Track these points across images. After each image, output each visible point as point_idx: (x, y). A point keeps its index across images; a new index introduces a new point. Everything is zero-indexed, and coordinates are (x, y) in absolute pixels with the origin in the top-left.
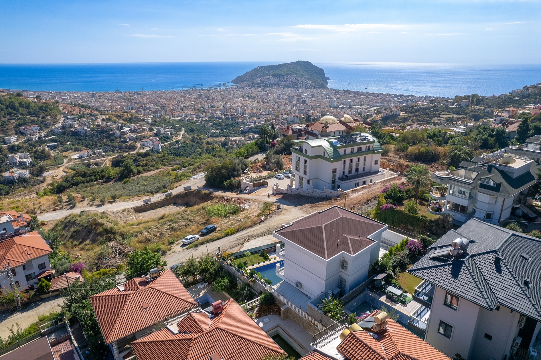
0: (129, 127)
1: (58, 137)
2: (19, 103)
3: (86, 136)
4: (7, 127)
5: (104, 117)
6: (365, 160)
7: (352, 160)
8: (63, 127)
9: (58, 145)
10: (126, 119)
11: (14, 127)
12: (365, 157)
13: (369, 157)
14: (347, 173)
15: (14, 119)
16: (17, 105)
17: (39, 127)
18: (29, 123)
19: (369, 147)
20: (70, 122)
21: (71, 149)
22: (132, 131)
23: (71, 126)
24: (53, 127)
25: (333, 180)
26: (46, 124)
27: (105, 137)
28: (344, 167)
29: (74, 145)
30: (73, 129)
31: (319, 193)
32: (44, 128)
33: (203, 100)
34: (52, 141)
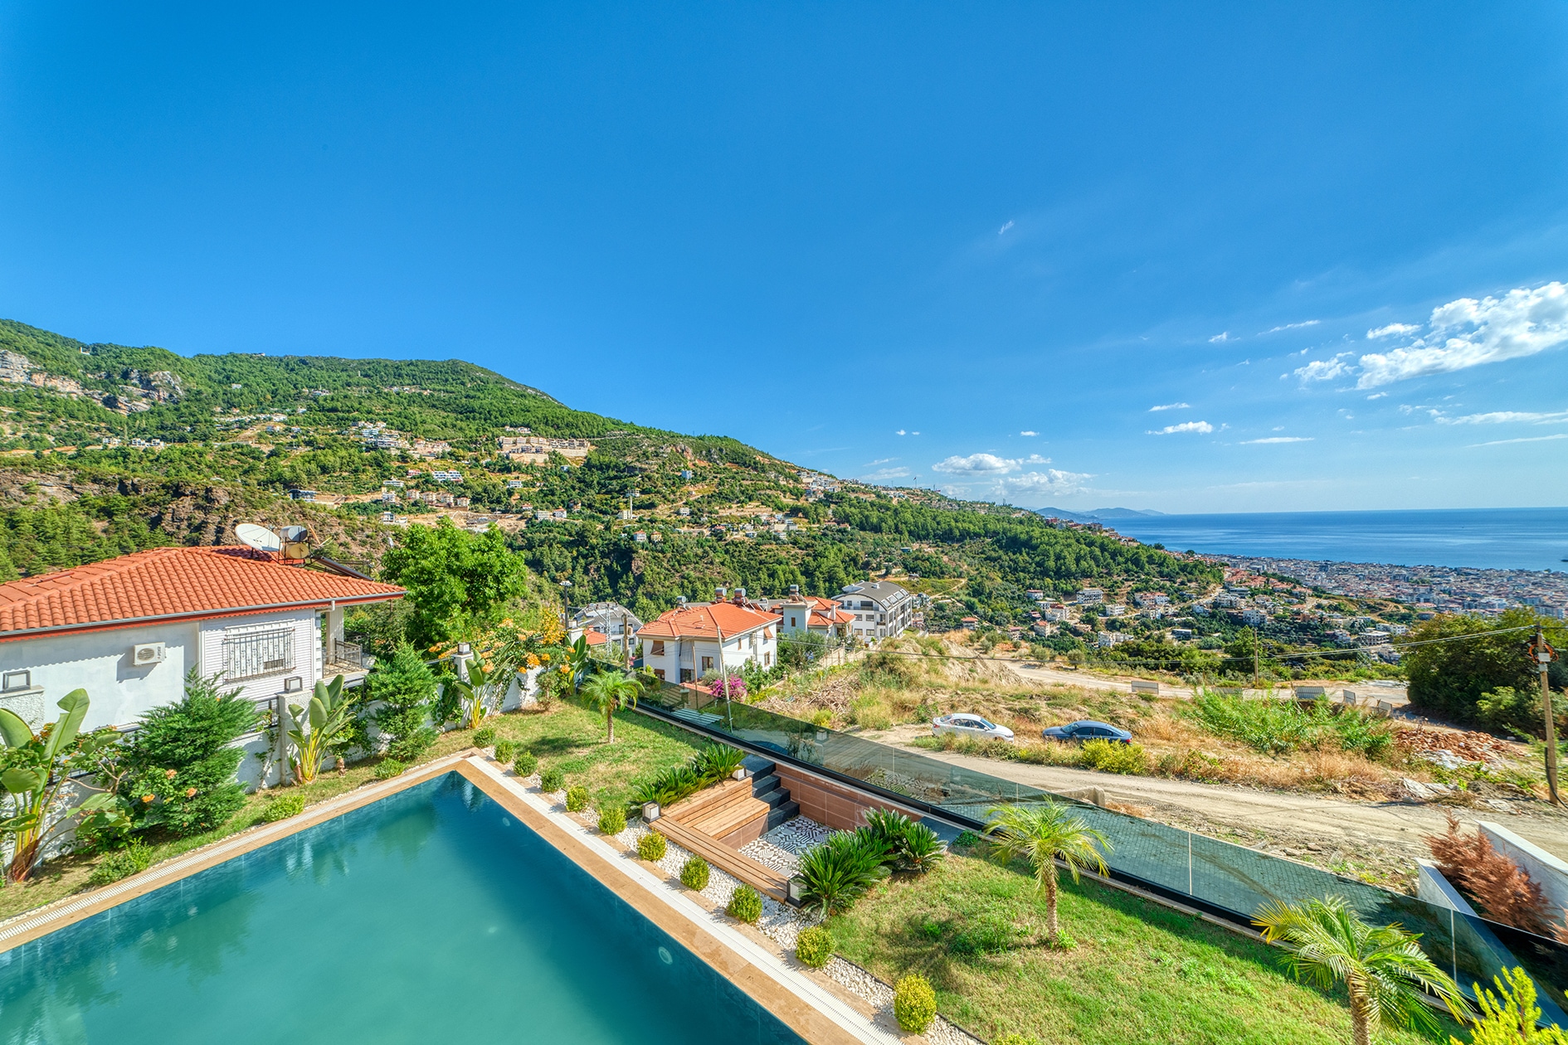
0: (1387, 629)
1: (1198, 620)
2: (1148, 557)
3: (1262, 629)
4: (1117, 590)
5: (1325, 602)
8: (1216, 605)
9: (1193, 633)
11: (1128, 593)
15: (1133, 580)
16: (1144, 559)
17: (1169, 599)
18: (1153, 589)
20: (1230, 597)
21: (1219, 647)
22: (1393, 639)
23: (1232, 605)
24: (1196, 602)
26: (1183, 595)
27: (1310, 640)
30: (1234, 611)
32: (1177, 601)
34: (1185, 625)
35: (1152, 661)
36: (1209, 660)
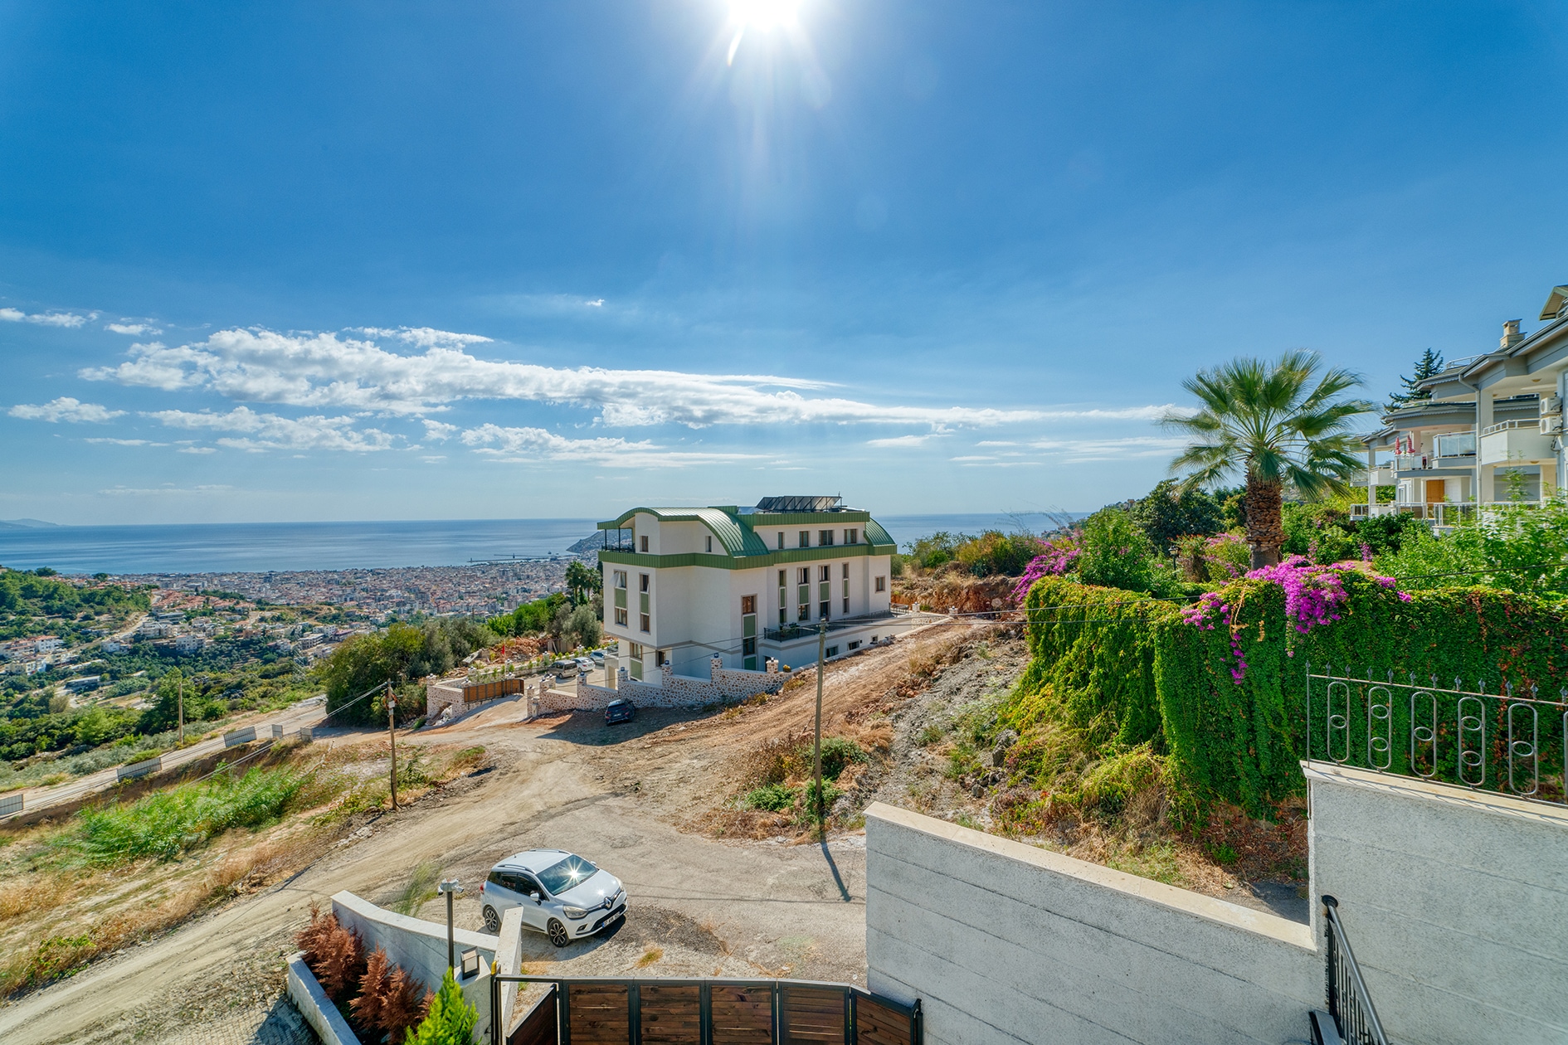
0: (321, 631)
1: (110, 662)
2: (22, 588)
3: (200, 655)
5: (268, 614)
6: (846, 575)
7: (806, 571)
8: (138, 638)
9: (103, 680)
10: (325, 618)
12: (845, 567)
13: (855, 562)
14: (792, 616)
16: (15, 591)
17: (62, 641)
18: (32, 632)
19: (854, 532)
20: (159, 626)
21: (143, 688)
22: (326, 639)
23: (160, 634)
24: (107, 640)
25: (745, 641)
26: (86, 633)
27: (252, 655)
28: (783, 595)
29: (152, 678)
30: (164, 642)
31: (696, 688)
32: (75, 643)
33: (508, 580)
34: (89, 671)
35: (22, 747)
36: (121, 720)
